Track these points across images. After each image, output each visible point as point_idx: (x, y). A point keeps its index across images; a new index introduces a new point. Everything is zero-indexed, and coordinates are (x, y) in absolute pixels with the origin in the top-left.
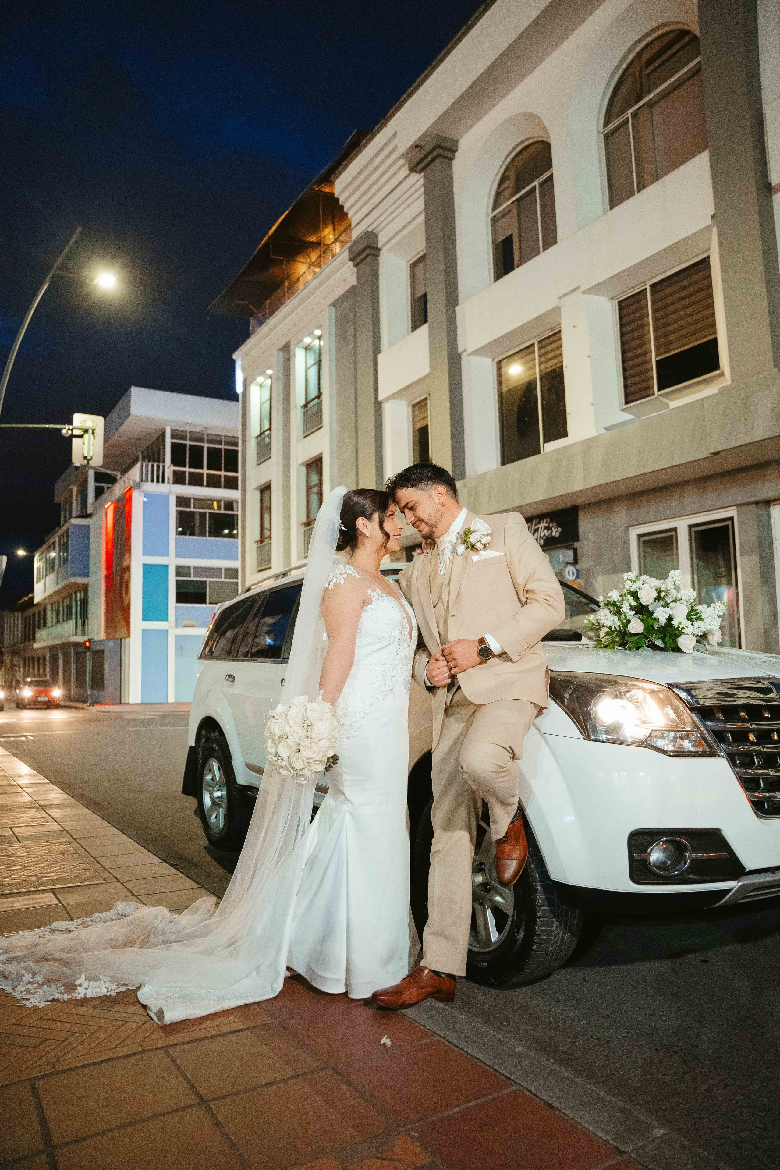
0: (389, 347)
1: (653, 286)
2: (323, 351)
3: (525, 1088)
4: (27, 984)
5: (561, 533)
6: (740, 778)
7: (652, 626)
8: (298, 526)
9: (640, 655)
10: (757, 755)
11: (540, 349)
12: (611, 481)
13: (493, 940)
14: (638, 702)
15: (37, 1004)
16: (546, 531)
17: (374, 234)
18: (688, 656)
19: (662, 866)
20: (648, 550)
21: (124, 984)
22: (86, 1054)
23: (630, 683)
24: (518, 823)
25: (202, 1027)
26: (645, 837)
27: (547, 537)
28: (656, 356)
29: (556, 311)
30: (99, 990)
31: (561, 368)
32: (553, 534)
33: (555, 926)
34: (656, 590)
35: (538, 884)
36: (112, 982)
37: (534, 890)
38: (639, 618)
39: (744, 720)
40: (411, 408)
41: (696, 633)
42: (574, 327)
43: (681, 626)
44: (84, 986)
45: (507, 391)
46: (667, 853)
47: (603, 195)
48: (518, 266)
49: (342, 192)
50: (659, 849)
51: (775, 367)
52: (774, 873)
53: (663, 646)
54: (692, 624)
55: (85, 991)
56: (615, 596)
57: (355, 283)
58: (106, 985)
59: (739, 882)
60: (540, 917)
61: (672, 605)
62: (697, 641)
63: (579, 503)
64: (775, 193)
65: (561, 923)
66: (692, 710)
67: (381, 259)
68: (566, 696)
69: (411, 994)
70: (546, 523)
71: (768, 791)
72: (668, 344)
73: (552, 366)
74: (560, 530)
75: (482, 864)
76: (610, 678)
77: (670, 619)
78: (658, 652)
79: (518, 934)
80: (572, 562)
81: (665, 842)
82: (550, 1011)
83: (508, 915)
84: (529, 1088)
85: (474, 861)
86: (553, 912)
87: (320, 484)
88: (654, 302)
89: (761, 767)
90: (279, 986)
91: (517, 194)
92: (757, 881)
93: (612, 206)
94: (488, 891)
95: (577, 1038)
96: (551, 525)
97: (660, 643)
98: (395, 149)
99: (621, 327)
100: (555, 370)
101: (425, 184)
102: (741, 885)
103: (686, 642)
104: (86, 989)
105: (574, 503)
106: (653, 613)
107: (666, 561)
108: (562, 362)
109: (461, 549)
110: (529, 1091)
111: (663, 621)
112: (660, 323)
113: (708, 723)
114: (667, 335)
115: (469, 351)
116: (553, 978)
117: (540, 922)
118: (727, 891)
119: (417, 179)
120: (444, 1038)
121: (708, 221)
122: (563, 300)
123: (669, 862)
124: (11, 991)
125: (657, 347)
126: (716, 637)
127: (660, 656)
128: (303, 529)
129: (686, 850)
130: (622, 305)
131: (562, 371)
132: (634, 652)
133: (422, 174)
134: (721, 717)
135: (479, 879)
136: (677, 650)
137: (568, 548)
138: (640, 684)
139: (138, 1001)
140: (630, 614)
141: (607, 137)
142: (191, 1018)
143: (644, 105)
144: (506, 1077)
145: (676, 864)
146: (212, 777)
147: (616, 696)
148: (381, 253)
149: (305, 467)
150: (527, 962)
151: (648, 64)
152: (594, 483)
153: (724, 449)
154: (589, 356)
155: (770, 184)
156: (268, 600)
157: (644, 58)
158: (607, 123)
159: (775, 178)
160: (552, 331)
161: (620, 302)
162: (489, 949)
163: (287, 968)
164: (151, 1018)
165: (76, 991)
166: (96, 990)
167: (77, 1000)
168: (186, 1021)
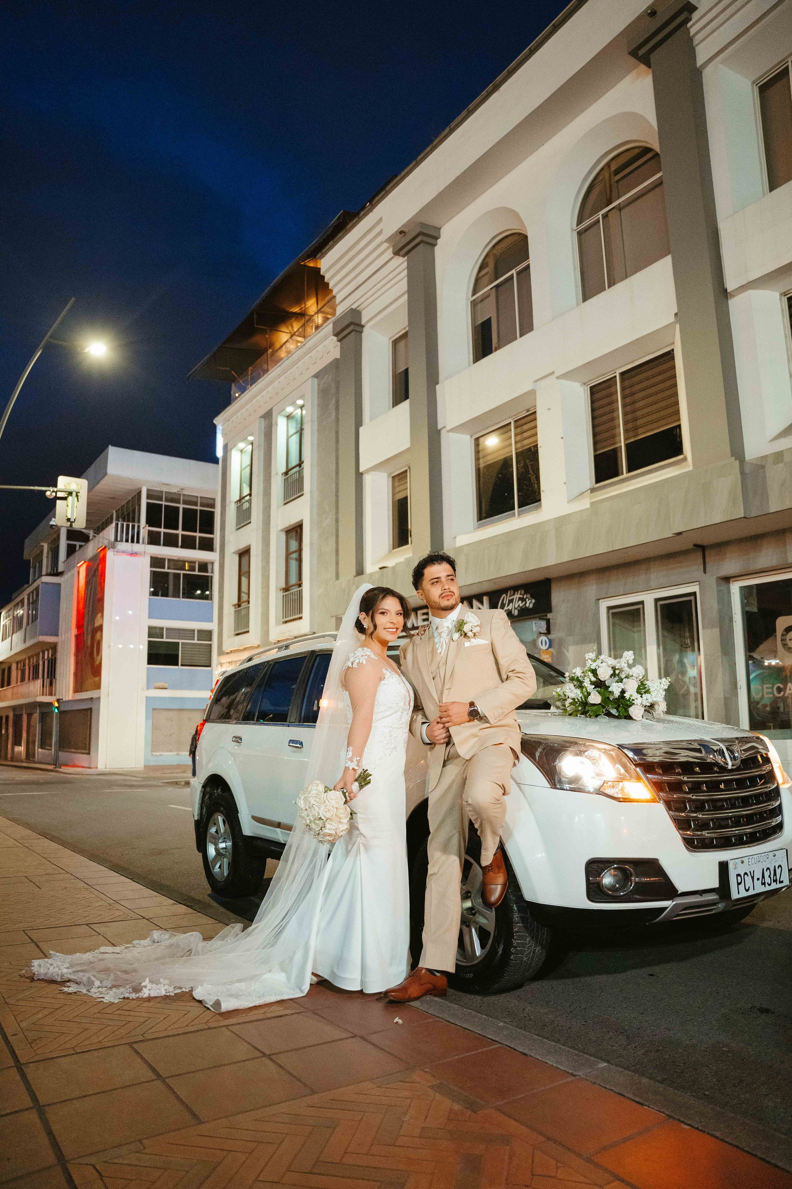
0: (371, 420)
1: (622, 374)
2: (305, 420)
3: (506, 1045)
4: (98, 988)
5: (534, 604)
6: (674, 819)
7: (608, 698)
8: (276, 590)
9: (597, 721)
10: (688, 802)
11: (516, 428)
12: (583, 556)
13: (477, 955)
14: (595, 759)
15: (112, 1000)
16: (520, 602)
17: (358, 311)
18: (637, 723)
19: (613, 888)
20: (617, 621)
21: (181, 988)
22: (165, 1030)
23: (588, 744)
24: (499, 855)
25: (251, 1013)
26: (599, 865)
27: (521, 607)
28: (625, 439)
29: (532, 393)
30: (159, 991)
31: (536, 446)
32: (527, 605)
33: (528, 939)
34: (612, 668)
35: (515, 906)
36: (170, 986)
37: (512, 910)
38: (597, 691)
39: (679, 774)
40: (391, 479)
41: (645, 703)
42: (549, 409)
43: (631, 698)
44: (148, 988)
45: (484, 467)
46: (617, 878)
47: (576, 287)
48: (496, 350)
49: (327, 270)
50: (611, 875)
51: (732, 456)
52: (701, 896)
53: (617, 715)
54: (641, 697)
55: (149, 992)
56: (578, 672)
57: (338, 356)
58: (165, 988)
59: (673, 902)
60: (516, 932)
61: (625, 680)
62: (645, 710)
63: (552, 575)
64: (731, 298)
65: (533, 938)
66: (636, 765)
67: (364, 335)
68: (537, 754)
70: (520, 594)
71: (698, 831)
72: (636, 428)
73: (527, 445)
74: (533, 601)
75: (468, 892)
76: (572, 740)
77: (623, 692)
78: (612, 719)
79: (498, 946)
80: (545, 632)
81: (615, 868)
82: (524, 1009)
83: (490, 933)
84: (509, 1045)
85: (462, 889)
86: (526, 928)
87: (300, 550)
88: (623, 389)
89: (691, 811)
90: (306, 988)
91: (496, 279)
92: (686, 901)
93: (585, 299)
94: (474, 914)
95: (546, 1026)
96: (525, 596)
97: (614, 712)
98: (381, 232)
99: (593, 410)
100: (530, 449)
101: (408, 267)
102: (675, 905)
103: (636, 711)
104: (149, 990)
105: (547, 577)
106: (609, 687)
107: (634, 632)
108: (537, 441)
109: (456, 636)
110: (509, 1047)
111: (617, 694)
112: (628, 408)
113: (649, 776)
114: (635, 420)
115: (448, 428)
116: (526, 988)
117: (516, 935)
118: (663, 909)
119: (401, 262)
120: (442, 1019)
121: (672, 319)
122: (538, 383)
123: (617, 886)
124: (87, 992)
125: (626, 431)
126: (662, 706)
127: (615, 722)
128: (281, 594)
129: (631, 875)
130: (593, 390)
131: (537, 450)
132: (593, 719)
133: (406, 258)
134: (660, 771)
135: (468, 904)
136: (629, 717)
137: (541, 619)
138: (596, 745)
139: (194, 999)
140: (590, 688)
141: (580, 234)
143: (613, 208)
144: (492, 1040)
145: (623, 887)
146: (217, 830)
147: (577, 755)
148: (365, 329)
149: (285, 533)
150: (506, 970)
151: (617, 172)
152: (566, 558)
153: (686, 530)
154: (562, 438)
155: (726, 290)
156: (272, 668)
157: (613, 167)
158: (579, 222)
159: (730, 285)
160: (528, 412)
161: (591, 388)
162: (475, 962)
163: (313, 974)
164: (208, 1009)
165: (142, 991)
166: (157, 991)
167: (143, 998)
168: (237, 1010)
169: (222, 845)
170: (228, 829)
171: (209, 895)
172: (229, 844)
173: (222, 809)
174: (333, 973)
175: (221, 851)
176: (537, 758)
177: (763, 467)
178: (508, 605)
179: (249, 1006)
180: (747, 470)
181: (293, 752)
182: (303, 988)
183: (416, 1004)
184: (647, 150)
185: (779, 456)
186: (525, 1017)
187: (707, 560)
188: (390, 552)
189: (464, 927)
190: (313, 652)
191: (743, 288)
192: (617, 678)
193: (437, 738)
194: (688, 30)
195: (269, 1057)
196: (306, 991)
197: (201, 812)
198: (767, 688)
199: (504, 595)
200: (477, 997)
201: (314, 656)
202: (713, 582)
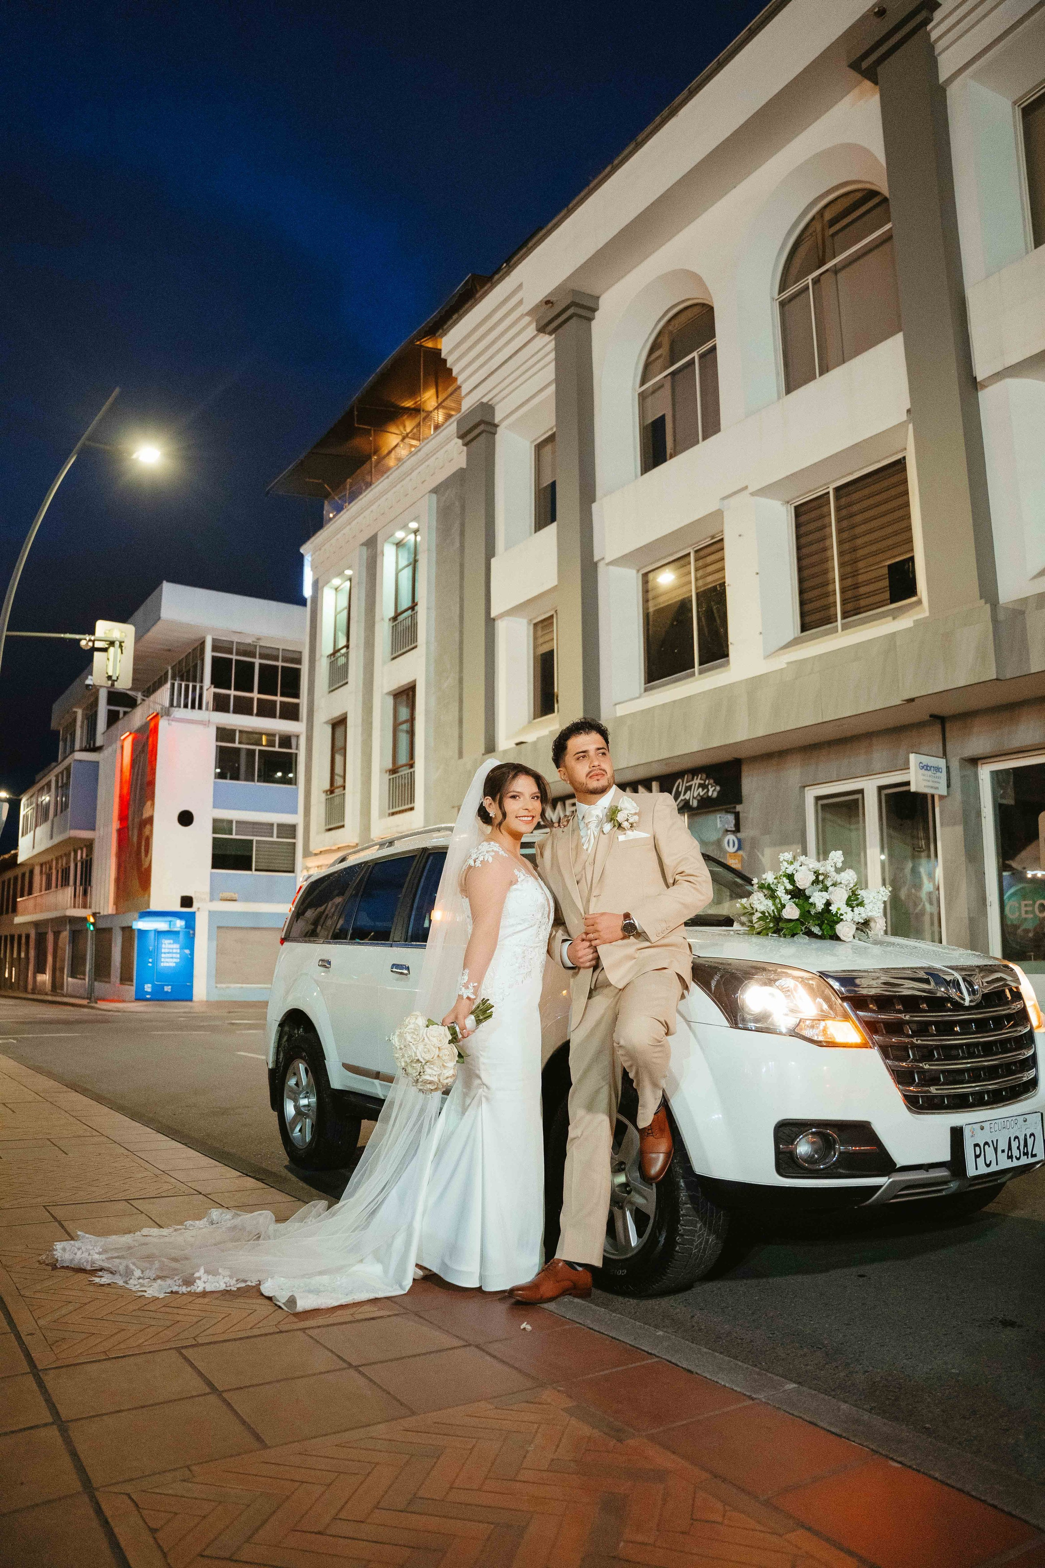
0: (506, 550)
1: (837, 490)
2: (420, 549)
3: (665, 1359)
4: (139, 1279)
5: (719, 792)
6: (892, 1070)
7: (809, 912)
8: (381, 772)
9: (794, 942)
10: (912, 1048)
11: (696, 560)
12: (783, 730)
13: (633, 1245)
14: (788, 991)
15: (156, 1295)
16: (700, 789)
17: (491, 405)
18: (847, 945)
19: (810, 1159)
20: (828, 816)
21: (246, 1281)
22: (223, 1333)
23: (779, 970)
24: (662, 1114)
26: (793, 1129)
27: (701, 797)
29: (718, 515)
30: (218, 1285)
31: (723, 585)
32: (710, 794)
34: (815, 872)
35: (682, 1180)
36: (231, 1277)
37: (678, 1187)
38: (794, 902)
39: (899, 1012)
40: (532, 627)
41: (856, 920)
42: (740, 536)
43: (839, 912)
44: (202, 1280)
45: (655, 611)
46: (815, 1147)
47: (778, 374)
48: (671, 457)
49: (451, 352)
50: (808, 1142)
51: (981, 598)
52: (927, 1171)
53: (820, 934)
54: (853, 911)
55: (204, 1286)
56: (769, 877)
57: (465, 466)
58: (225, 1280)
59: (889, 1179)
60: (683, 1215)
61: (831, 889)
62: (857, 929)
63: (742, 754)
64: (982, 389)
65: (705, 1224)
66: (843, 999)
67: (498, 437)
68: (713, 984)
69: (548, 1289)
70: (701, 779)
71: (923, 1086)
73: (711, 582)
74: (718, 788)
75: (621, 1163)
76: (759, 965)
77: (828, 904)
78: (814, 940)
79: (660, 1234)
80: (734, 829)
81: (813, 1133)
82: (693, 1317)
83: (648, 1217)
84: (670, 1359)
85: (612, 1158)
86: (696, 1210)
87: (412, 720)
88: (838, 509)
89: (914, 1060)
90: (408, 1283)
91: (672, 364)
92: (906, 1178)
93: (788, 391)
94: (629, 1193)
95: (720, 1338)
96: (707, 782)
97: (816, 930)
98: (521, 302)
99: (798, 537)
100: (715, 588)
101: (559, 349)
102: (891, 1183)
103: (845, 930)
104: (205, 1282)
105: (736, 756)
106: (810, 897)
107: (850, 830)
108: (724, 577)
109: (608, 827)
110: (670, 1362)
111: (820, 906)
112: (845, 535)
113: (861, 1013)
114: (854, 550)
115: (607, 560)
116: (698, 1289)
117: (683, 1220)
118: (876, 1188)
119: (547, 342)
120: (584, 1325)
121: (904, 417)
122: (726, 501)
123: (816, 1156)
124: (124, 1285)
126: (879, 925)
127: (817, 944)
128: (387, 777)
129: (835, 1142)
130: (800, 511)
131: (725, 589)
132: (789, 940)
133: (553, 336)
134: (875, 1007)
135: (621, 1179)
136: (836, 938)
137: (727, 812)
138: (790, 971)
139: (262, 1295)
140: (785, 898)
141: (782, 304)
142: (323, 1307)
143: (827, 270)
144: (648, 1353)
145: (824, 1157)
146: (297, 1081)
147: (765, 984)
148: (499, 429)
149: (392, 697)
150: (669, 1266)
151: (833, 222)
152: (761, 731)
153: (918, 695)
154: (757, 574)
155: (976, 378)
156: (371, 872)
157: (828, 216)
158: (782, 288)
159: (981, 372)
160: (712, 539)
161: (796, 508)
162: (628, 1256)
163: (417, 1265)
164: (280, 1307)
165: (195, 1284)
166: (214, 1284)
167: (197, 1293)
168: (318, 1309)
169: (304, 1102)
170: (312, 1080)
171: (286, 1167)
172: (313, 1100)
173: (304, 1054)
174: (444, 1264)
175: (302, 1109)
176: (713, 988)
177: (1022, 613)
178: (684, 795)
179: (332, 1305)
180: (1001, 616)
181: (397, 980)
182: (404, 1284)
183: (551, 1306)
184: (872, 194)
186: (693, 1326)
187: (947, 735)
188: (530, 722)
189: (616, 1209)
190: (425, 850)
191: (998, 376)
192: (821, 886)
193: (581, 960)
194: (928, 34)
195: (356, 1368)
196: (408, 1288)
197: (277, 1059)
198: (1026, 905)
199: (680, 781)
200: (631, 1300)
201: (426, 855)
202: (955, 764)
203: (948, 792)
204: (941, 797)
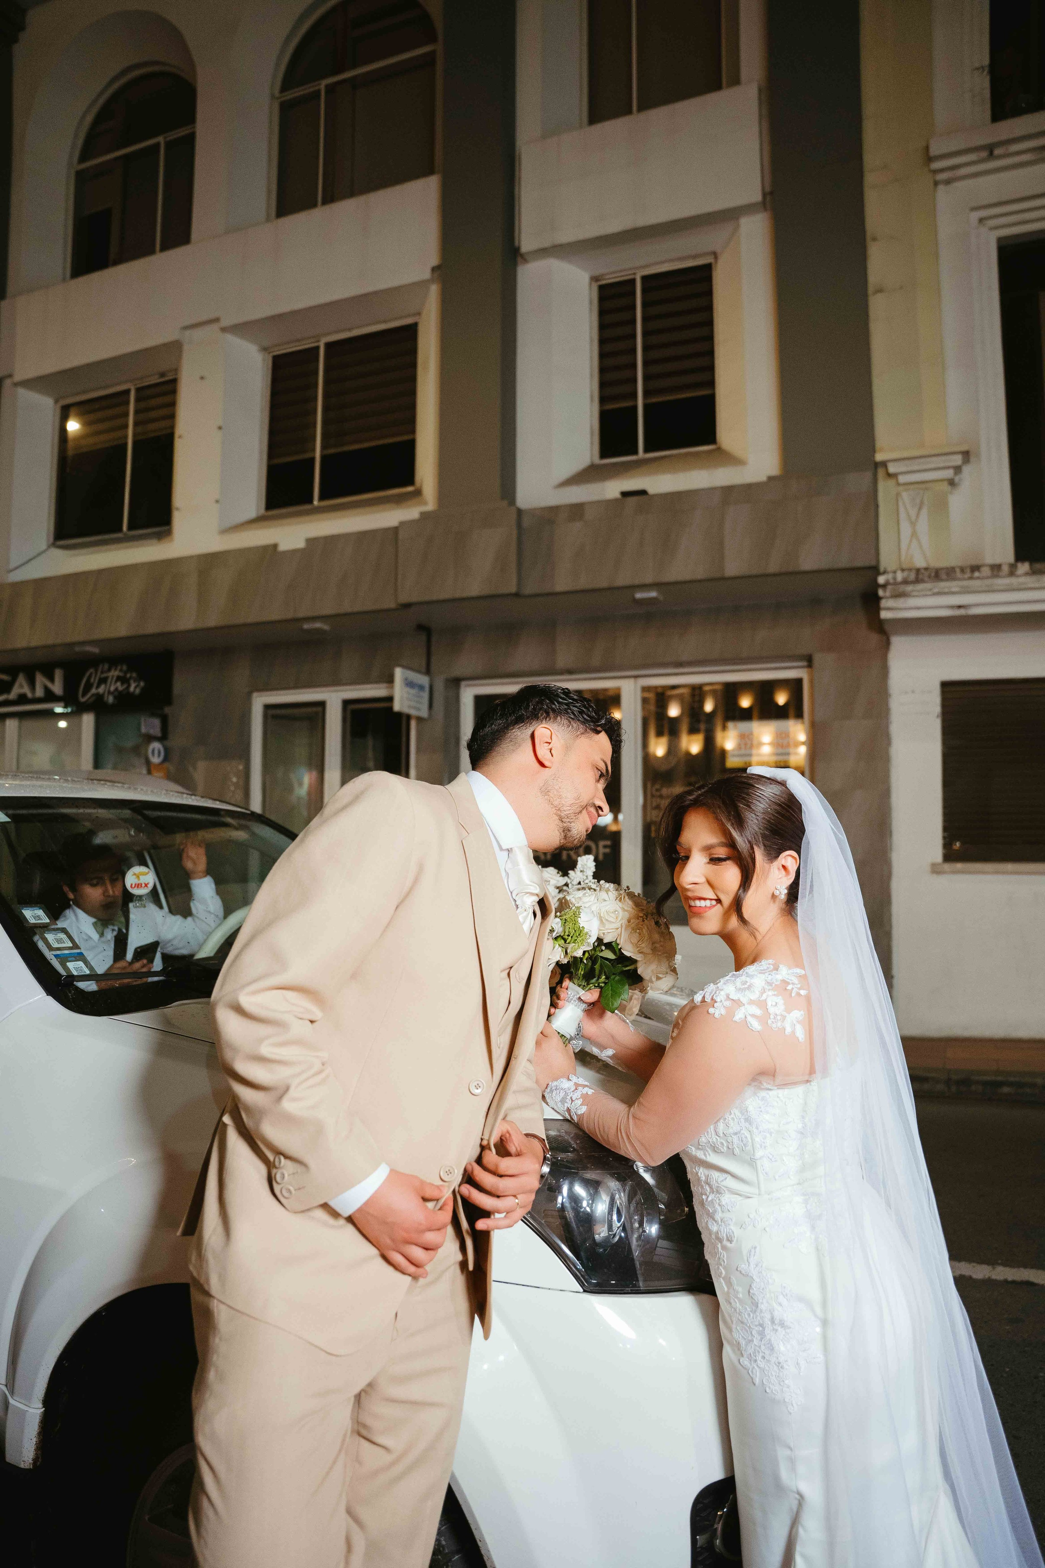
1: (328, 345)
5: (143, 689)
11: (138, 400)
16: (119, 684)
20: (278, 728)
27: (120, 693)
28: (324, 447)
29: (175, 348)
31: (171, 435)
32: (132, 689)
42: (202, 378)
45: (74, 456)
47: (267, 195)
48: (114, 265)
51: (502, 498)
63: (174, 645)
64: (522, 263)
70: (121, 670)
72: (342, 434)
74: (142, 684)
80: (159, 735)
88: (328, 370)
91: (125, 146)
93: (279, 214)
96: (128, 675)
99: (274, 393)
100: (159, 438)
105: (171, 647)
108: (172, 427)
112: (333, 401)
114: (341, 421)
115: (18, 378)
121: (427, 275)
122: (186, 332)
125: (325, 435)
130: (278, 363)
137: (153, 715)
141: (284, 106)
143: (345, 81)
152: (212, 621)
153: (419, 600)
154: (220, 428)
155: (517, 248)
158: (285, 87)
159: (525, 244)
160: (163, 377)
161: (275, 357)
177: (550, 522)
178: (98, 687)
180: (526, 522)
185: (577, 510)
187: (433, 648)
191: (544, 252)
199: (92, 670)
202: (439, 686)
203: (430, 714)
204: (419, 719)
